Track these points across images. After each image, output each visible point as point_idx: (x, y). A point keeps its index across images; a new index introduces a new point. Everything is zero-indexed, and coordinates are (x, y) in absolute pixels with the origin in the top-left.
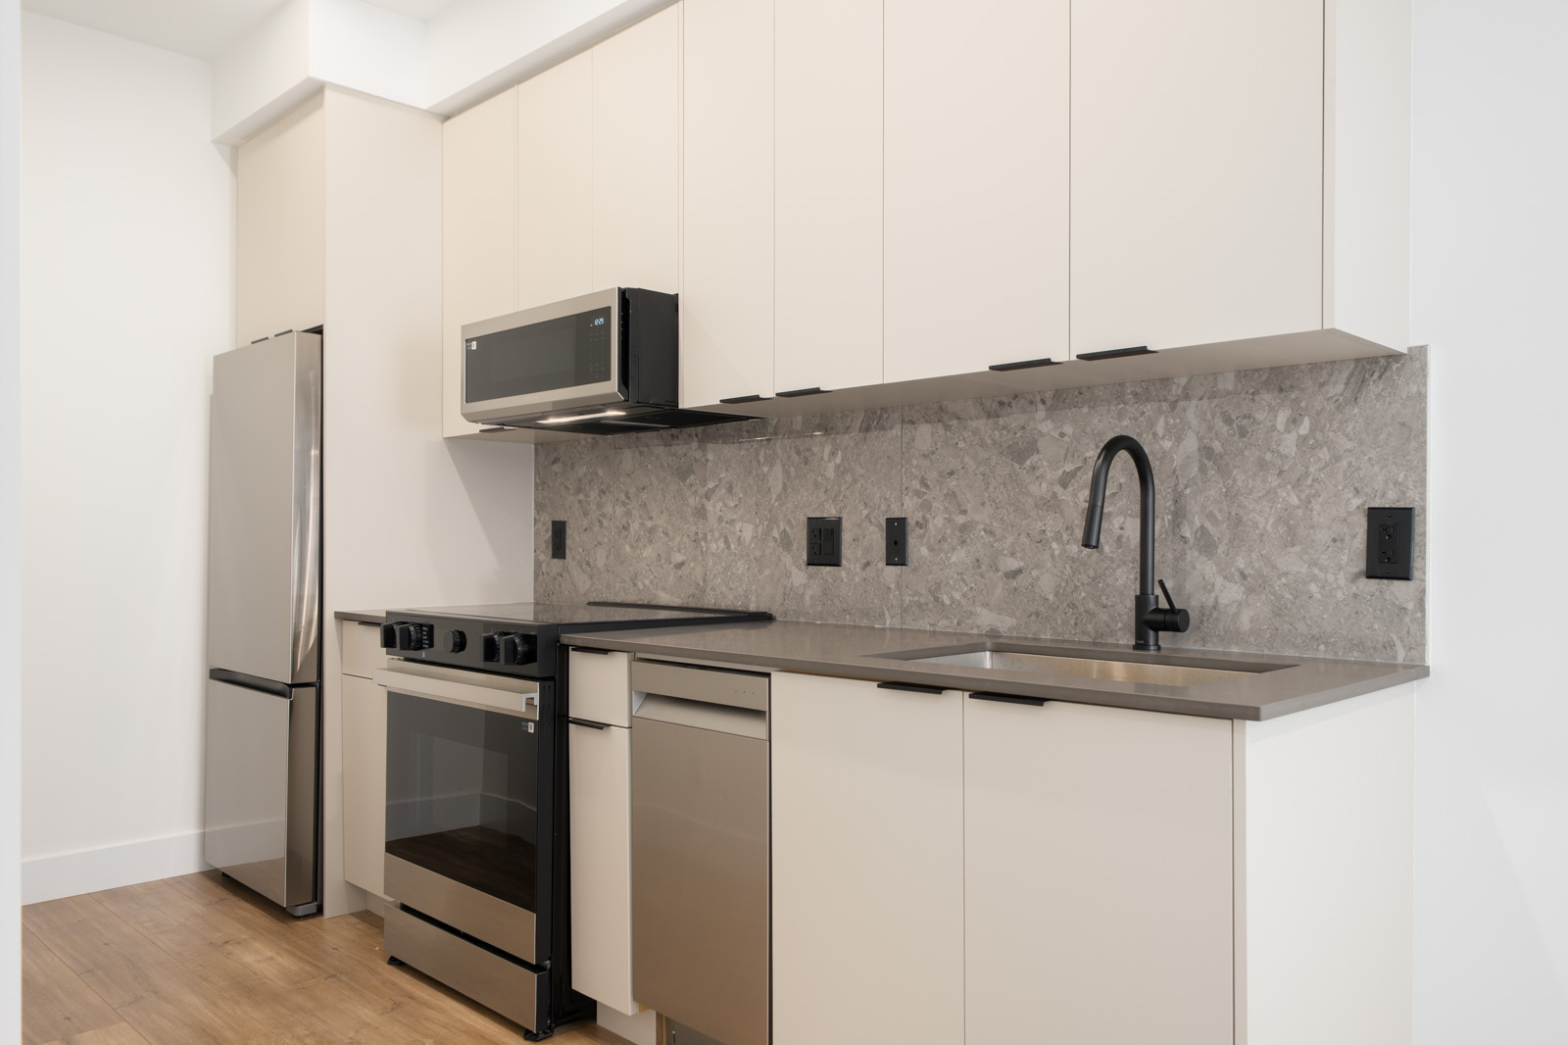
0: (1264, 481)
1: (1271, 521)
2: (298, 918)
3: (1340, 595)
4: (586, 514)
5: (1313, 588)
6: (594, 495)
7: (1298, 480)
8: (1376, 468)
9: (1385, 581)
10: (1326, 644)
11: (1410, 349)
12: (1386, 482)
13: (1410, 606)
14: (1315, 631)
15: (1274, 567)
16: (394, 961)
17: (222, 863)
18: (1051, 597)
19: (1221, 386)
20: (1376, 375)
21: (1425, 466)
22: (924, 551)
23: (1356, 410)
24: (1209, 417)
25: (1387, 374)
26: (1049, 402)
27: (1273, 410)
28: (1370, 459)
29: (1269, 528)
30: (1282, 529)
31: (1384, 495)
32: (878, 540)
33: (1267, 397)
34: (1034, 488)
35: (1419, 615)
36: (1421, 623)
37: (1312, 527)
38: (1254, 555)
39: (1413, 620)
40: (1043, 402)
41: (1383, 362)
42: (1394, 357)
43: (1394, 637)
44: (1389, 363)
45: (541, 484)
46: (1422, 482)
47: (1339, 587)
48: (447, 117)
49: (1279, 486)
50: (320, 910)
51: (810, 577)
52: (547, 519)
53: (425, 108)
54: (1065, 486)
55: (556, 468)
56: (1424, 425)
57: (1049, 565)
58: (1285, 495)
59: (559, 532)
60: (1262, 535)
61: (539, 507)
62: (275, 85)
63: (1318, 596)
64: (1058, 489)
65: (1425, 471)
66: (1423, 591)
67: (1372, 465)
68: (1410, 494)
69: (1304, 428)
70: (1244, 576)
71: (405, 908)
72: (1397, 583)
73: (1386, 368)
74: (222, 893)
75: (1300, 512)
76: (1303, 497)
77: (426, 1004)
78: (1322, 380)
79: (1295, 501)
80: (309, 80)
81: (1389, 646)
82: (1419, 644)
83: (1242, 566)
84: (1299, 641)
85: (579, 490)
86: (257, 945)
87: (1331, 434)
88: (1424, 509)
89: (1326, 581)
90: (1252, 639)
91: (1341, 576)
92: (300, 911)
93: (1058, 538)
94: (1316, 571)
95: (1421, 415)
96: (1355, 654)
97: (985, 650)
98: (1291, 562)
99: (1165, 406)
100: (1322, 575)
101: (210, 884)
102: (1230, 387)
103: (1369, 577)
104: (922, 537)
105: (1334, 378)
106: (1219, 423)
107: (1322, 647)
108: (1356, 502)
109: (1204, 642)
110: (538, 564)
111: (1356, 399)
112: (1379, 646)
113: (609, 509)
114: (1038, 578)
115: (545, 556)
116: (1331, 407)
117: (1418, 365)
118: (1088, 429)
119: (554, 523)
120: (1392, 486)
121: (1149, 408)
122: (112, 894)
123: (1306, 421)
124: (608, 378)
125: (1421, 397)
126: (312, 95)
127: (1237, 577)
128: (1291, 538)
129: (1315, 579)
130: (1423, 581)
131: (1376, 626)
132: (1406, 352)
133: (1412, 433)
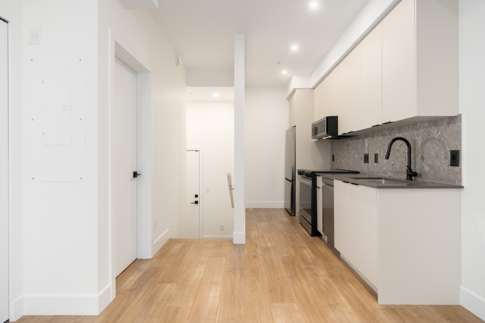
0: (432, 145)
1: (434, 153)
2: (292, 216)
3: (446, 170)
4: (336, 154)
5: (441, 168)
6: (337, 150)
7: (438, 145)
8: (452, 142)
9: (454, 167)
10: (443, 180)
11: (458, 115)
12: (454, 145)
13: (459, 172)
14: (442, 177)
15: (434, 163)
16: (300, 223)
17: (286, 208)
18: (398, 169)
19: (425, 125)
20: (452, 121)
21: (461, 141)
22: (380, 160)
23: (448, 129)
24: (423, 132)
25: (454, 121)
26: (398, 130)
27: (434, 130)
28: (451, 140)
29: (433, 155)
30: (436, 155)
31: (454, 148)
32: (373, 157)
33: (433, 127)
34: (396, 147)
35: (460, 174)
36: (461, 176)
37: (441, 155)
38: (431, 161)
39: (459, 175)
40: (397, 130)
41: (453, 118)
42: (455, 117)
43: (456, 179)
44: (454, 118)
45: (331, 148)
46: (461, 144)
47: (446, 168)
48: (314, 88)
49: (435, 146)
50: (295, 216)
51: (365, 165)
52: (332, 154)
53: (311, 87)
54: (400, 147)
55: (333, 145)
56: (461, 132)
57: (398, 163)
58: (436, 148)
59: (333, 156)
60: (432, 157)
61: (331, 152)
62: (291, 90)
63: (442, 170)
64: (399, 147)
65: (461, 142)
66: (461, 169)
67: (451, 141)
68: (458, 147)
69: (439, 134)
70: (429, 165)
71: (302, 216)
72: (456, 167)
73: (454, 119)
74: (286, 211)
75: (439, 152)
76: (439, 148)
77: (301, 229)
78: (442, 123)
79: (438, 149)
80: (294, 88)
81: (455, 181)
82: (460, 181)
83: (429, 163)
84: (439, 179)
85: (336, 149)
86: (286, 218)
87: (444, 134)
88: (461, 150)
89: (443, 166)
90: (431, 179)
91: (446, 165)
92: (292, 215)
93: (400, 158)
94: (442, 164)
95: (460, 129)
96: (449, 183)
97: (382, 179)
98: (437, 162)
99: (416, 130)
100: (443, 165)
101: (285, 210)
102: (427, 125)
103: (451, 166)
104: (380, 157)
105: (444, 122)
106: (425, 133)
107: (443, 181)
108: (449, 149)
109: (423, 179)
110: (331, 162)
111: (448, 126)
112: (453, 181)
113: (339, 153)
114: (396, 166)
115: (332, 161)
116: (444, 128)
117: (460, 118)
118: (404, 135)
119: (333, 155)
120: (455, 145)
121: (414, 131)
122: (273, 209)
123: (440, 132)
124: (325, 132)
125: (460, 125)
126: (294, 90)
127: (428, 166)
128: (437, 157)
129: (441, 166)
130: (461, 167)
131: (452, 177)
132: (457, 115)
133: (459, 134)
